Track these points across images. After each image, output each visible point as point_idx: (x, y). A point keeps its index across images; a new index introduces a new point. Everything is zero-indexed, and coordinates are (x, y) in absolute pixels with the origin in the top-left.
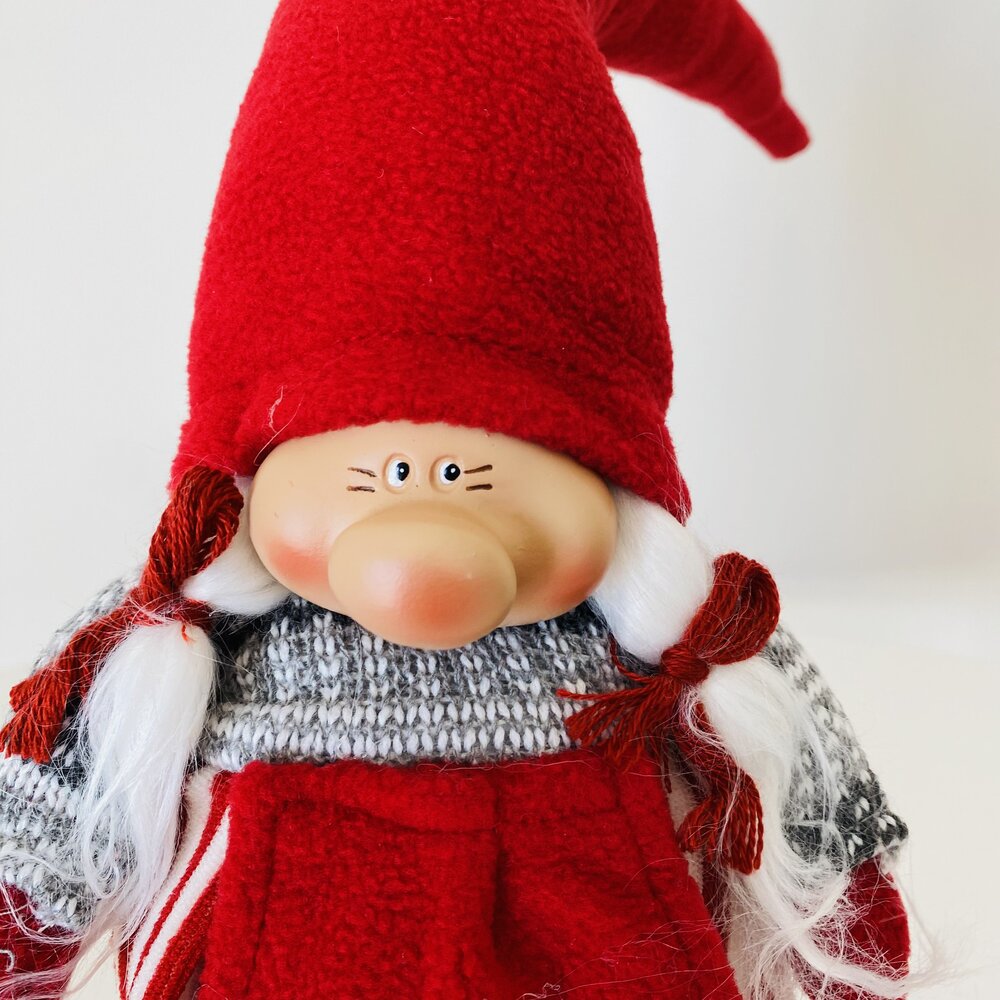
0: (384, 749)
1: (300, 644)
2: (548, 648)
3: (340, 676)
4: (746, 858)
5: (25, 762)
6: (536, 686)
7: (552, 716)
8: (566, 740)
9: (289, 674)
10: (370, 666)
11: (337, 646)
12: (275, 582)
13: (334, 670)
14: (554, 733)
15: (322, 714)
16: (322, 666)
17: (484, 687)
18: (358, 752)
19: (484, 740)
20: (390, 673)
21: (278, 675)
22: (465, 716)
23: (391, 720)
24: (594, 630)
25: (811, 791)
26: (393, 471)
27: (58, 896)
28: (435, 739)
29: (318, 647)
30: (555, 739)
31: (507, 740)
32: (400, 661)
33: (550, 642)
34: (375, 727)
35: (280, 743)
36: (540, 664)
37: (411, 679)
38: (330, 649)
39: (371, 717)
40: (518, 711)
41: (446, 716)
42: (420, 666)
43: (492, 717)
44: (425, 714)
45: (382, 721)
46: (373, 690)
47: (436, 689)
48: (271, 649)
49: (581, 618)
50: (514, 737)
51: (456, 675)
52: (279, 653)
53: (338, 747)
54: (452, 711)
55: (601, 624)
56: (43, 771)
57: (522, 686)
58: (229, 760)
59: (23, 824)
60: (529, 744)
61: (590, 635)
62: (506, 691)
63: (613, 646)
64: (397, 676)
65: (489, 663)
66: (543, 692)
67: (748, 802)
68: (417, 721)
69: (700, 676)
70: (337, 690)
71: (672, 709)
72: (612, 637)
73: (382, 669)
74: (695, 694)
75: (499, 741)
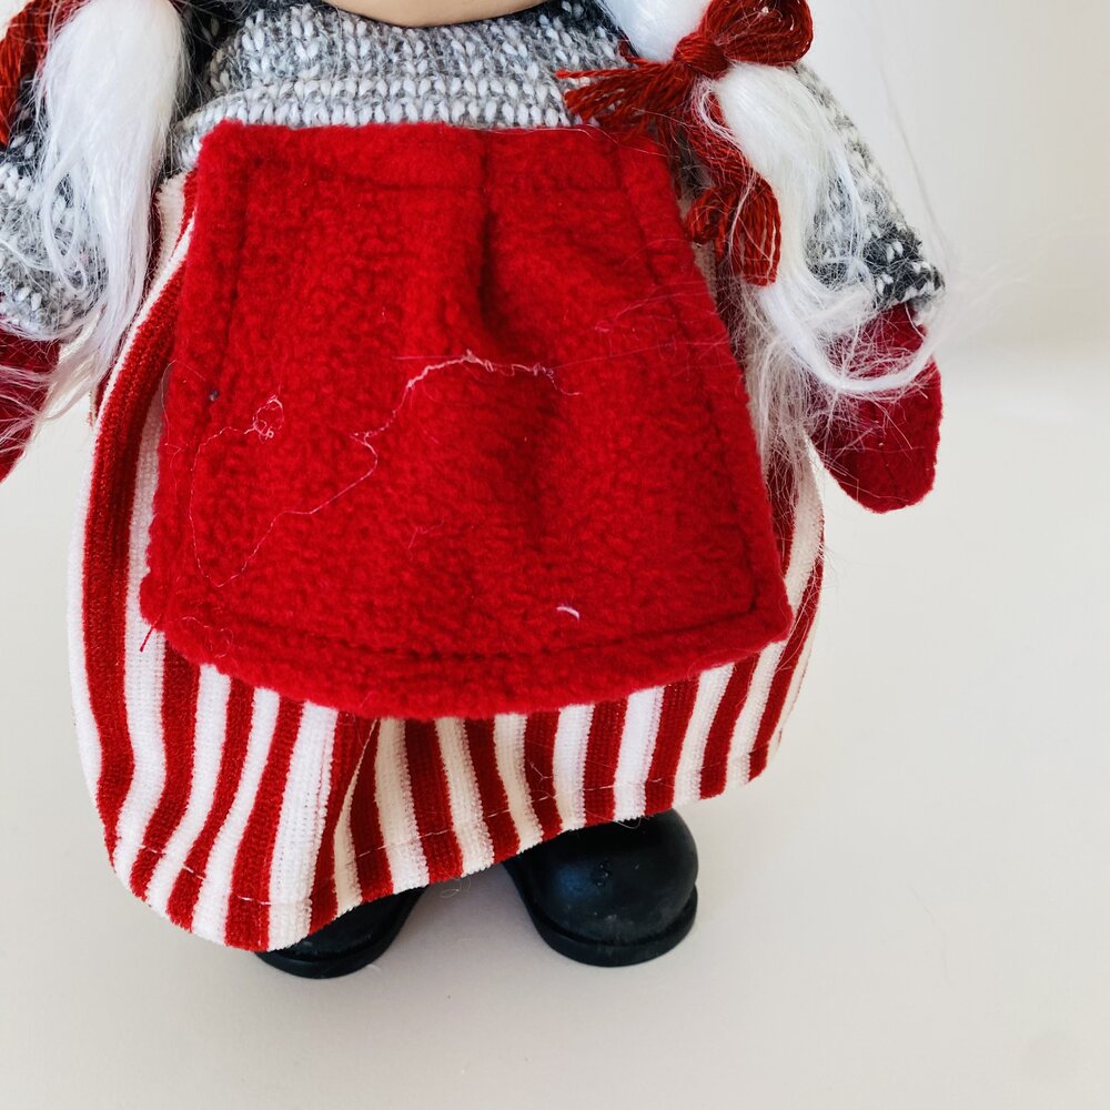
1: (276, 31)
2: (548, 39)
3: (320, 57)
4: (761, 270)
6: (534, 70)
7: (550, 98)
8: (566, 122)
9: (265, 64)
10: (351, 47)
11: (315, 28)
13: (313, 52)
14: (551, 114)
15: (300, 86)
16: (300, 50)
17: (477, 67)
20: (373, 56)
21: (253, 67)
22: (455, 89)
23: (374, 92)
24: (602, 31)
25: (839, 228)
27: (20, 286)
28: (421, 111)
29: (296, 31)
30: (552, 120)
31: (499, 115)
32: (384, 44)
33: (552, 33)
34: (356, 98)
36: (539, 53)
37: (395, 58)
38: (309, 31)
39: (351, 87)
40: (513, 89)
41: (433, 90)
42: (406, 48)
43: (483, 91)
44: (409, 87)
45: (362, 92)
46: (354, 67)
47: (423, 66)
48: (246, 40)
49: (589, 20)
50: (508, 111)
51: (445, 58)
52: (254, 42)
53: (315, 116)
54: (440, 86)
55: (608, 23)
57: (517, 69)
60: (523, 121)
61: (597, 37)
62: (499, 72)
63: (626, 48)
64: (381, 57)
65: (483, 47)
66: (541, 77)
67: (764, 207)
68: (401, 94)
69: (716, 66)
70: (315, 70)
71: (683, 94)
72: (621, 35)
73: (364, 51)
74: (706, 86)
75: (490, 115)
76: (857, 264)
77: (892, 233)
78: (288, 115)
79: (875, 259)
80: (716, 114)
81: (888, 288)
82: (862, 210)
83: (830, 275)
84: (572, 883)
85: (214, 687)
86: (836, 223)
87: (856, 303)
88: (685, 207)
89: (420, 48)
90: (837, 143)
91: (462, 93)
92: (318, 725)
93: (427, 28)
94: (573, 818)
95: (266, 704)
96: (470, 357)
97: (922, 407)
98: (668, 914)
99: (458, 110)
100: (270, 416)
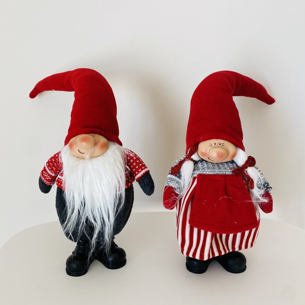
0: (212, 174)
1: (202, 164)
4: (253, 188)
5: (173, 175)
6: (228, 168)
7: (230, 171)
9: (201, 167)
12: (199, 157)
13: (206, 166)
14: (230, 173)
15: (205, 170)
17: (223, 168)
18: (210, 174)
19: (223, 173)
20: (212, 167)
22: (221, 170)
23: (213, 171)
26: (214, 144)
28: (218, 173)
30: (231, 173)
31: (226, 173)
33: (229, 164)
35: (201, 173)
36: (228, 166)
37: (214, 167)
38: (205, 164)
39: (211, 170)
40: (226, 170)
43: (224, 171)
44: (216, 170)
47: (217, 168)
49: (233, 162)
51: (219, 167)
52: (200, 164)
53: (207, 173)
54: (219, 170)
55: (235, 163)
56: (176, 176)
57: (227, 168)
58: (195, 175)
59: (174, 182)
60: (228, 174)
63: (237, 165)
65: (223, 166)
67: (252, 181)
68: (216, 171)
69: (247, 168)
70: (206, 168)
71: (243, 171)
72: (236, 164)
73: (211, 166)
74: (246, 170)
75: (225, 173)
76: (262, 187)
77: (266, 183)
78: (204, 173)
79: (264, 186)
80: (247, 173)
81: (266, 189)
82: (262, 181)
83: (259, 188)
84: (231, 262)
85: (196, 230)
86: (260, 182)
87: (262, 192)
88: (244, 182)
89: (217, 166)
90: (259, 174)
91: (222, 171)
92: (209, 234)
93: (217, 164)
94: (231, 251)
95: (202, 232)
96: (225, 197)
97: (271, 202)
98: (243, 267)
99: (222, 173)
100: (205, 202)
